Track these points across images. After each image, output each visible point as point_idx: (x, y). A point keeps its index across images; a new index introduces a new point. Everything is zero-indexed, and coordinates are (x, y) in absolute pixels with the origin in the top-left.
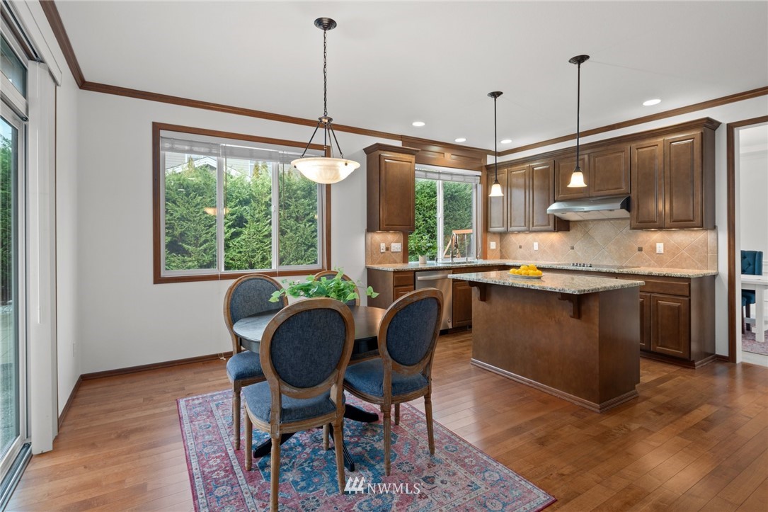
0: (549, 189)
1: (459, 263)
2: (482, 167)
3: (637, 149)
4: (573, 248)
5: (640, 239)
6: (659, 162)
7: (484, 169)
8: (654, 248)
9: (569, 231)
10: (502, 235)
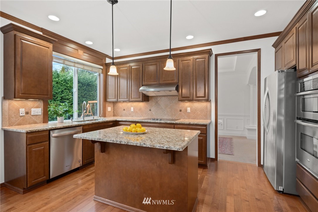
0: (140, 79)
1: (88, 121)
2: (103, 64)
3: (182, 61)
4: (150, 110)
5: (181, 106)
6: (191, 68)
7: (104, 65)
8: (186, 110)
9: (149, 101)
10: (114, 103)
